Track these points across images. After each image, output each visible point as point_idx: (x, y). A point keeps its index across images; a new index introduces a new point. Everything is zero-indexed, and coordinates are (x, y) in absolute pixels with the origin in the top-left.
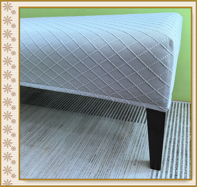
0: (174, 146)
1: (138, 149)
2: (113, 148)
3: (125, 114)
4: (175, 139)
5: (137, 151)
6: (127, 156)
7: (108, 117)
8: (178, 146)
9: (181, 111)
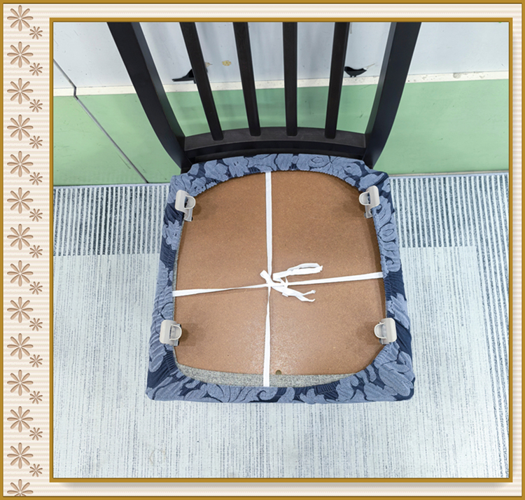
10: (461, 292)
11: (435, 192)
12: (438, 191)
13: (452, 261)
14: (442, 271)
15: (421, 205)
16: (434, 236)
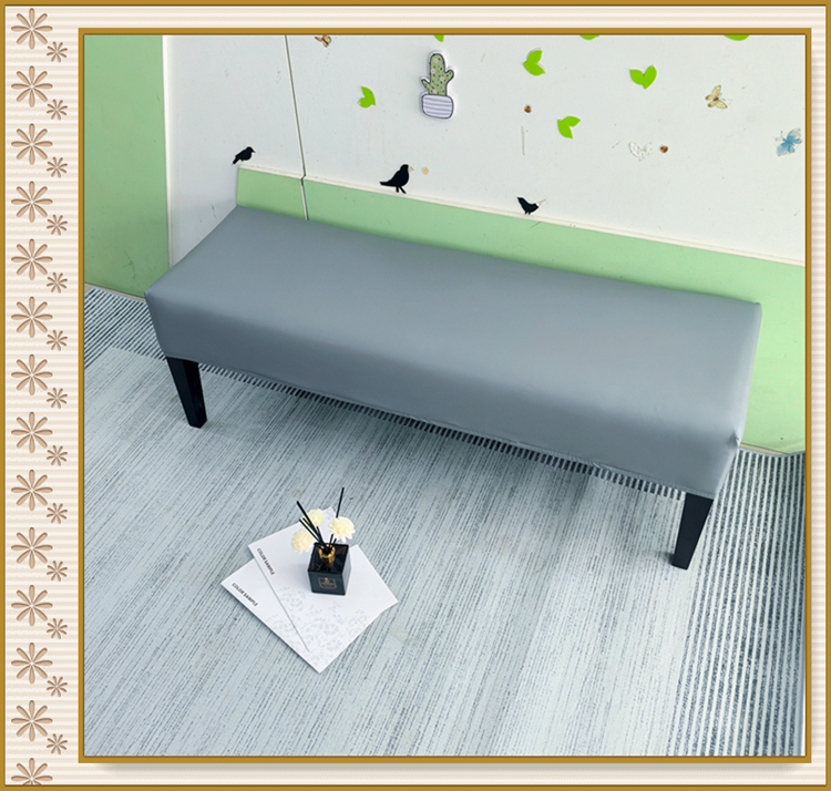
2: (625, 546)
8: (740, 551)
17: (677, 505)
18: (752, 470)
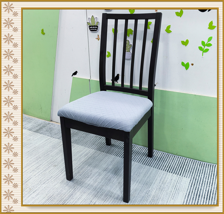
0: (197, 192)
1: (175, 191)
2: (160, 188)
3: (167, 167)
4: (199, 188)
5: (175, 192)
6: (168, 193)
7: (155, 168)
9: (205, 170)
10: (177, 189)
11: (181, 161)
12: (182, 161)
13: (178, 179)
14: (173, 181)
15: (174, 162)
16: (175, 171)
17: (179, 177)
18: (206, 169)
